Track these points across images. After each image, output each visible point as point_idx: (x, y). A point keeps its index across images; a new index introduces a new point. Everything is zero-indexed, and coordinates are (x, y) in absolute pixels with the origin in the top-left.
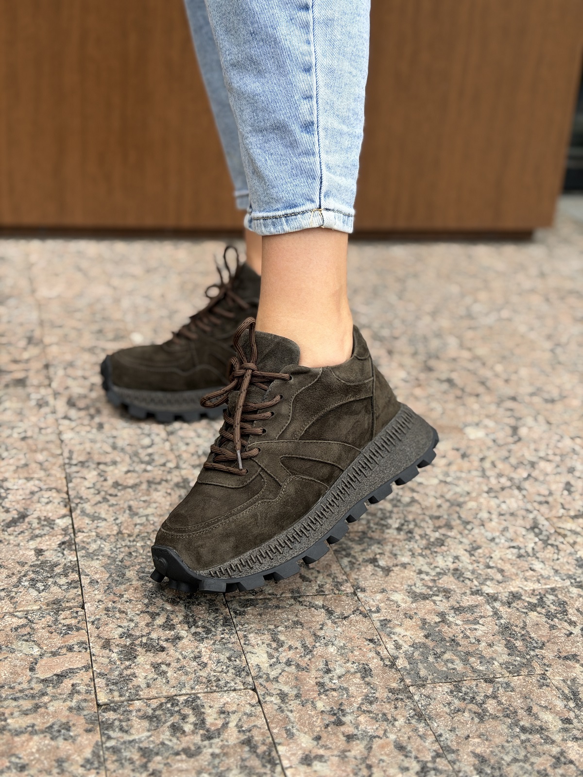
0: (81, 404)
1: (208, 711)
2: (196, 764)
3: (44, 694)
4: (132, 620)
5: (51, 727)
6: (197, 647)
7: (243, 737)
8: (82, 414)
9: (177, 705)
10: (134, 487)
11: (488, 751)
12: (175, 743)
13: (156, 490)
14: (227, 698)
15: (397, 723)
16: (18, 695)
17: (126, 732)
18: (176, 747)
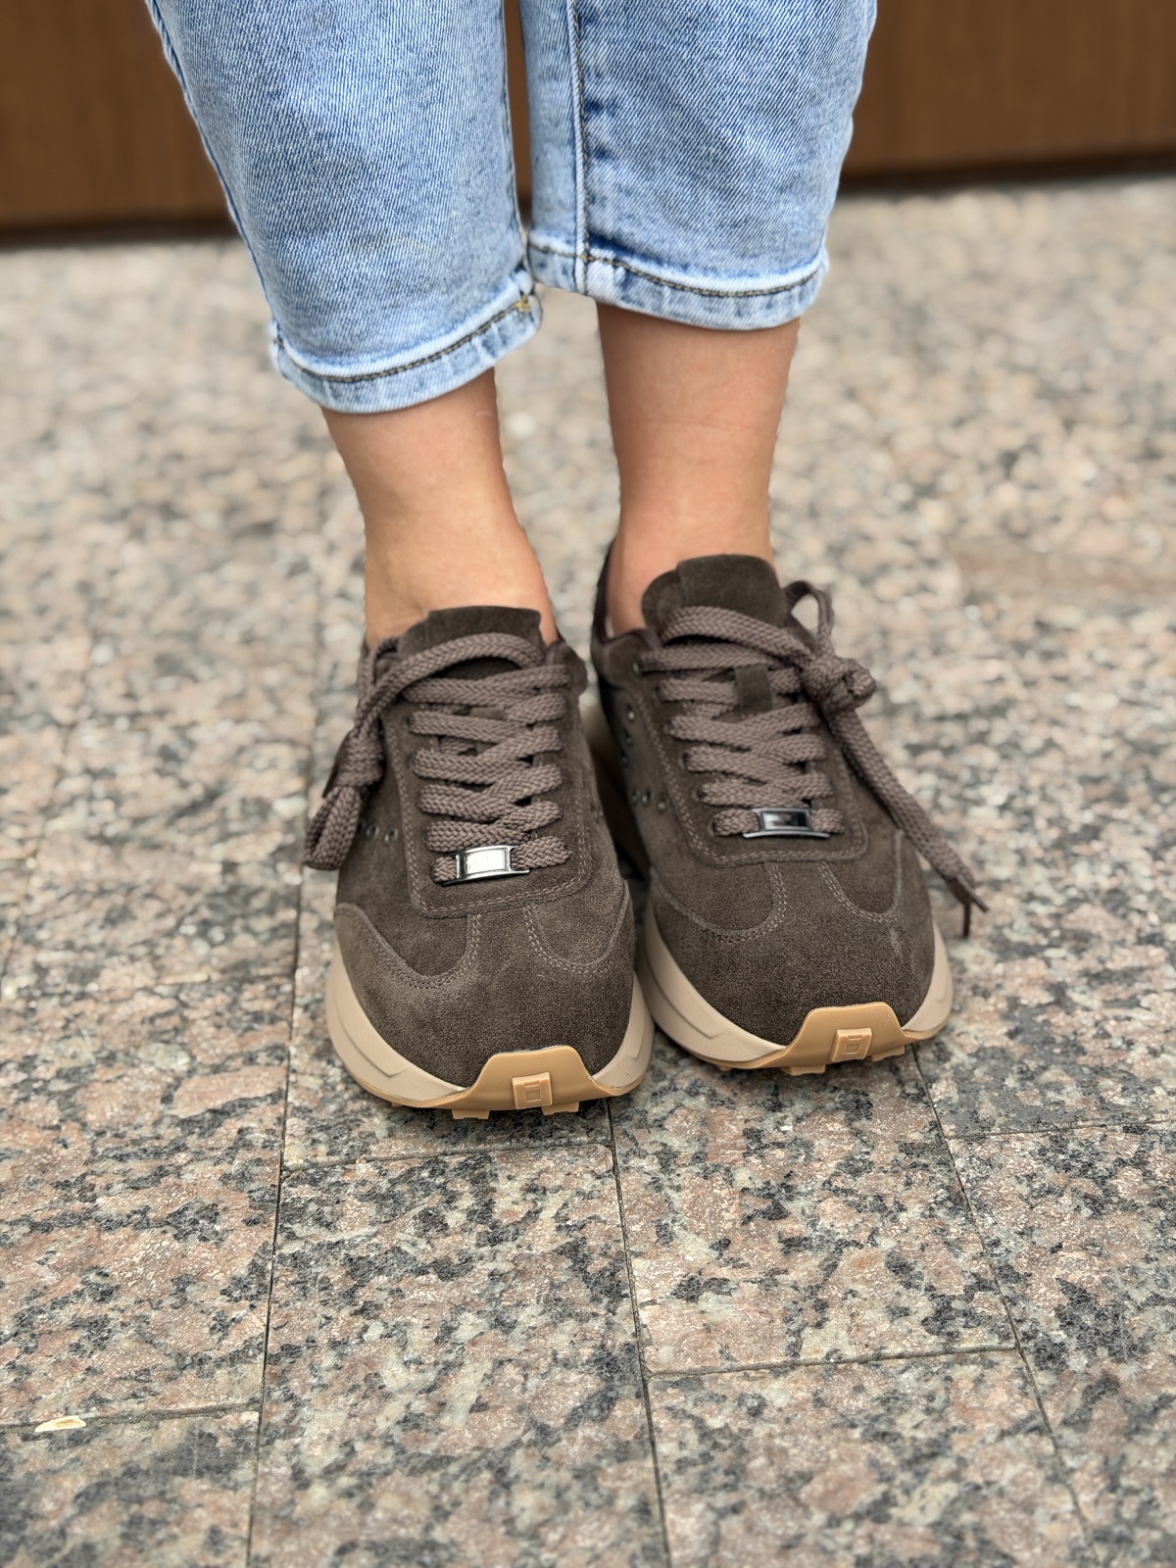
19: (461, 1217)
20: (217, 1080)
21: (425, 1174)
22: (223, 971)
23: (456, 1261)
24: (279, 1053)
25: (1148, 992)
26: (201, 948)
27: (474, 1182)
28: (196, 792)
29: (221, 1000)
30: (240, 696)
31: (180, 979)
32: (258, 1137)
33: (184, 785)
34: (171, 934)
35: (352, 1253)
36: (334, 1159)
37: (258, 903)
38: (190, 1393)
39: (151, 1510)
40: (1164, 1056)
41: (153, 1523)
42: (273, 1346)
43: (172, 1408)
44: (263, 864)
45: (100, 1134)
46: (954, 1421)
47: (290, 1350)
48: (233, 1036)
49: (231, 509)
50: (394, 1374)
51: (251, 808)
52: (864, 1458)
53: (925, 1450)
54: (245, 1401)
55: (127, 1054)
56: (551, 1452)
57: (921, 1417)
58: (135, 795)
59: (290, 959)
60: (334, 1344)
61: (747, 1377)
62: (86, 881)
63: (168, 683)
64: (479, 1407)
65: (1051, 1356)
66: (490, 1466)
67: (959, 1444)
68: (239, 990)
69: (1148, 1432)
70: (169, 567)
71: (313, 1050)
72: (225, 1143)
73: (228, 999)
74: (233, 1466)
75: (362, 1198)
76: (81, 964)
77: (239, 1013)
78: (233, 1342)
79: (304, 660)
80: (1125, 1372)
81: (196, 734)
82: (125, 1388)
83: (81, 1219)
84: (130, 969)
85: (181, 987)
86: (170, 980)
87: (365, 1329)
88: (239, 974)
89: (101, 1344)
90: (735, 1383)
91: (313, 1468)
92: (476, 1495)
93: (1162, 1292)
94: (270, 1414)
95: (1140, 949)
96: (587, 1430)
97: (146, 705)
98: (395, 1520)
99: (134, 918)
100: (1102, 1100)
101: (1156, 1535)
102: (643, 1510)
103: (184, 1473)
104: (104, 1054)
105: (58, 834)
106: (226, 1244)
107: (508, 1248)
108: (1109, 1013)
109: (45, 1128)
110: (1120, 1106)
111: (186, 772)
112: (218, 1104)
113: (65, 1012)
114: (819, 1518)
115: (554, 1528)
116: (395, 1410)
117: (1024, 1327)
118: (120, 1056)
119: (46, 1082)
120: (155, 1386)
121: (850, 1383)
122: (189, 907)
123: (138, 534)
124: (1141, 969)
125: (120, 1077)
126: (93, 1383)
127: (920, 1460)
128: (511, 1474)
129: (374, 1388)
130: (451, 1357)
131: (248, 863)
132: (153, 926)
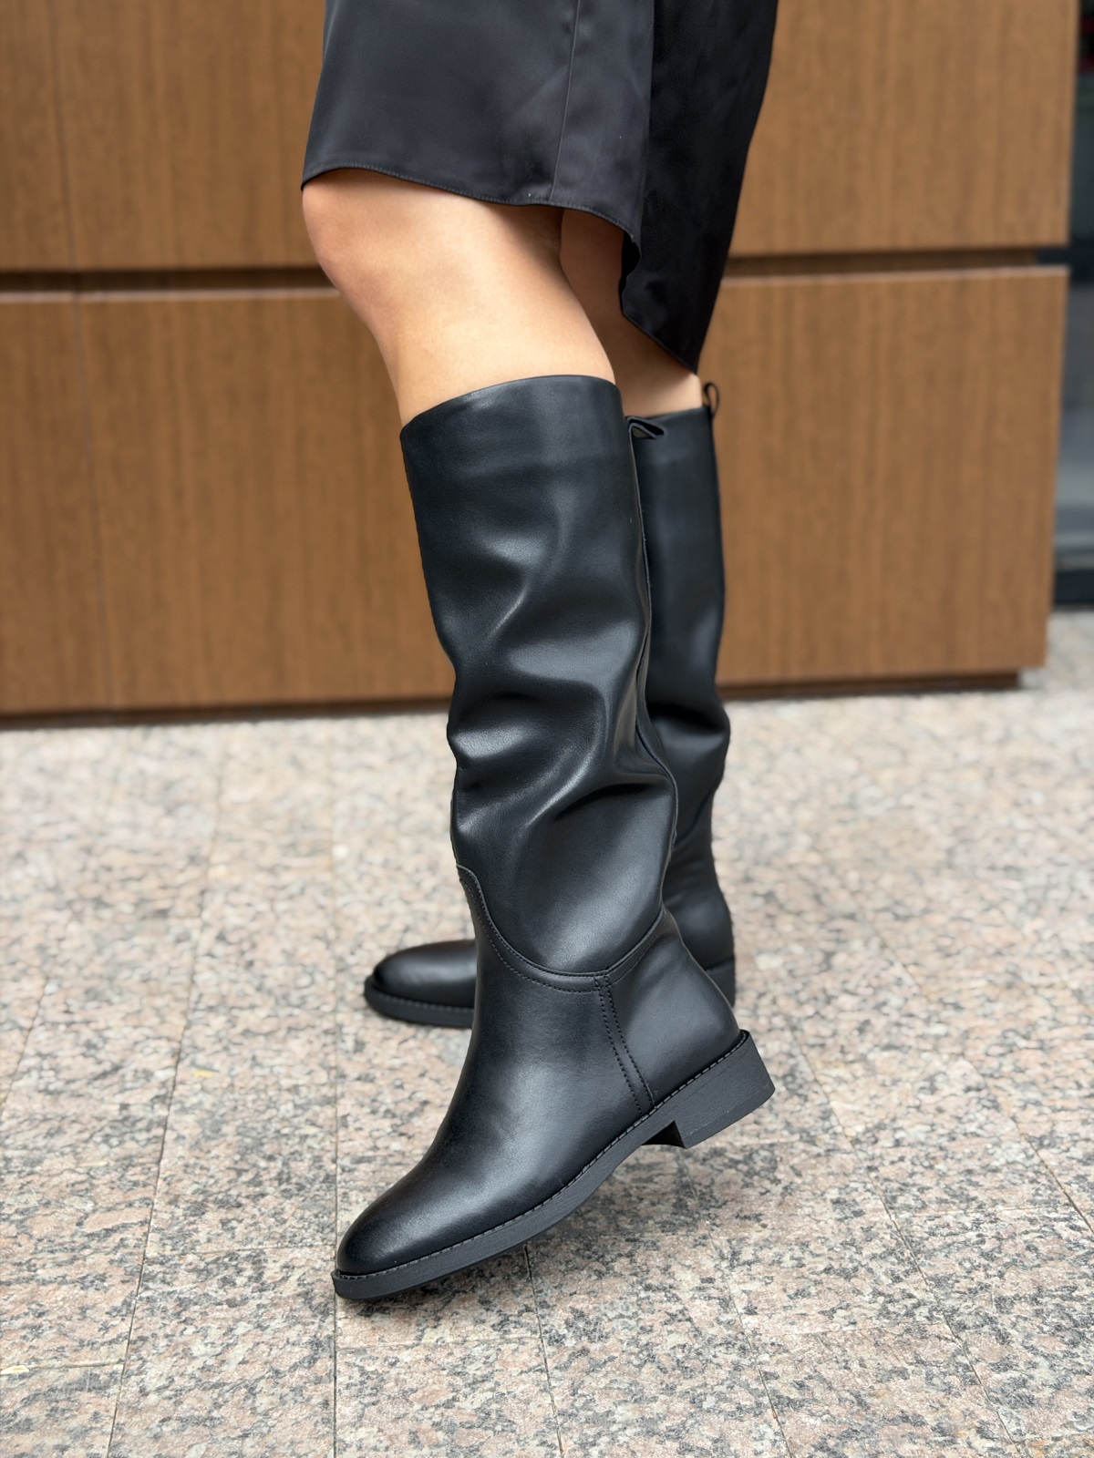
0: (233, 937)
1: (270, 1265)
2: (237, 1313)
3: (84, 1247)
4: (212, 1177)
5: (85, 1277)
6: (281, 1204)
7: (300, 1290)
8: (231, 949)
9: (236, 1259)
10: (267, 1035)
11: (591, 1307)
12: (221, 1295)
13: (297, 1037)
14: (297, 1253)
15: (493, 1280)
16: (57, 1248)
17: (168, 1284)
18: (219, 1298)
19: (246, 1280)
20: (109, 1214)
21: (226, 1260)
22: (117, 1161)
23: (239, 1299)
24: (147, 1202)
25: (659, 1175)
26: (104, 1148)
27: (254, 1263)
28: (107, 1066)
29: (115, 1175)
30: (139, 1012)
31: (91, 1164)
32: (132, 1242)
33: (99, 1062)
34: (86, 1141)
35: (181, 1296)
36: (174, 1253)
37: (140, 1125)
38: (87, 1358)
39: (62, 1405)
40: (659, 1206)
41: (64, 1410)
42: (133, 1337)
43: (76, 1363)
44: (145, 1105)
45: (40, 1240)
46: (497, 1366)
47: (143, 1339)
48: (120, 1193)
49: (140, 902)
50: (198, 1348)
51: (140, 1075)
52: (446, 1382)
53: (479, 1379)
54: (117, 1360)
55: (57, 1201)
56: (280, 1381)
57: (481, 1365)
58: (69, 1068)
59: (158, 1154)
60: (167, 1336)
61: (391, 1349)
62: (35, 1114)
63: (93, 1004)
64: (244, 1362)
65: (557, 1340)
66: (246, 1386)
67: (497, 1377)
68: (126, 1170)
69: (598, 1372)
70: (96, 936)
71: (167, 1200)
72: (112, 1245)
73: (119, 1175)
74: (108, 1387)
75: (189, 1271)
76: (32, 1156)
77: (125, 1182)
78: (111, 1335)
79: (181, 993)
80: (594, 1347)
81: (109, 1034)
82: (51, 1355)
83: (28, 1280)
84: (61, 1159)
85: (91, 1169)
86: (84, 1165)
87: (185, 1329)
88: (126, 1162)
89: (37, 1336)
90: (384, 1352)
91: (150, 1387)
92: (236, 1399)
93: (624, 1313)
94: (129, 1365)
95: (662, 1154)
96: (300, 1372)
97: (77, 1018)
98: (193, 1409)
99: (65, 1133)
100: (618, 1226)
101: (590, 1413)
102: (326, 1403)
103: (81, 1390)
104: (44, 1202)
105: (19, 1089)
106: (110, 1292)
107: (270, 1294)
108: (634, 1185)
109: (9, 1237)
110: (626, 1229)
111: (101, 1055)
112: (110, 1226)
113: (21, 1181)
114: (417, 1407)
115: (277, 1411)
116: (198, 1363)
117: (546, 1328)
118: (53, 1203)
119: (9, 1215)
120: (67, 1354)
121: (446, 1352)
122: (98, 1127)
123: (78, 917)
124: (659, 1163)
125: (53, 1213)
126: (33, 1353)
127: (474, 1384)
128: (257, 1390)
129: (187, 1354)
130: (231, 1341)
131: (135, 1104)
132: (76, 1137)
